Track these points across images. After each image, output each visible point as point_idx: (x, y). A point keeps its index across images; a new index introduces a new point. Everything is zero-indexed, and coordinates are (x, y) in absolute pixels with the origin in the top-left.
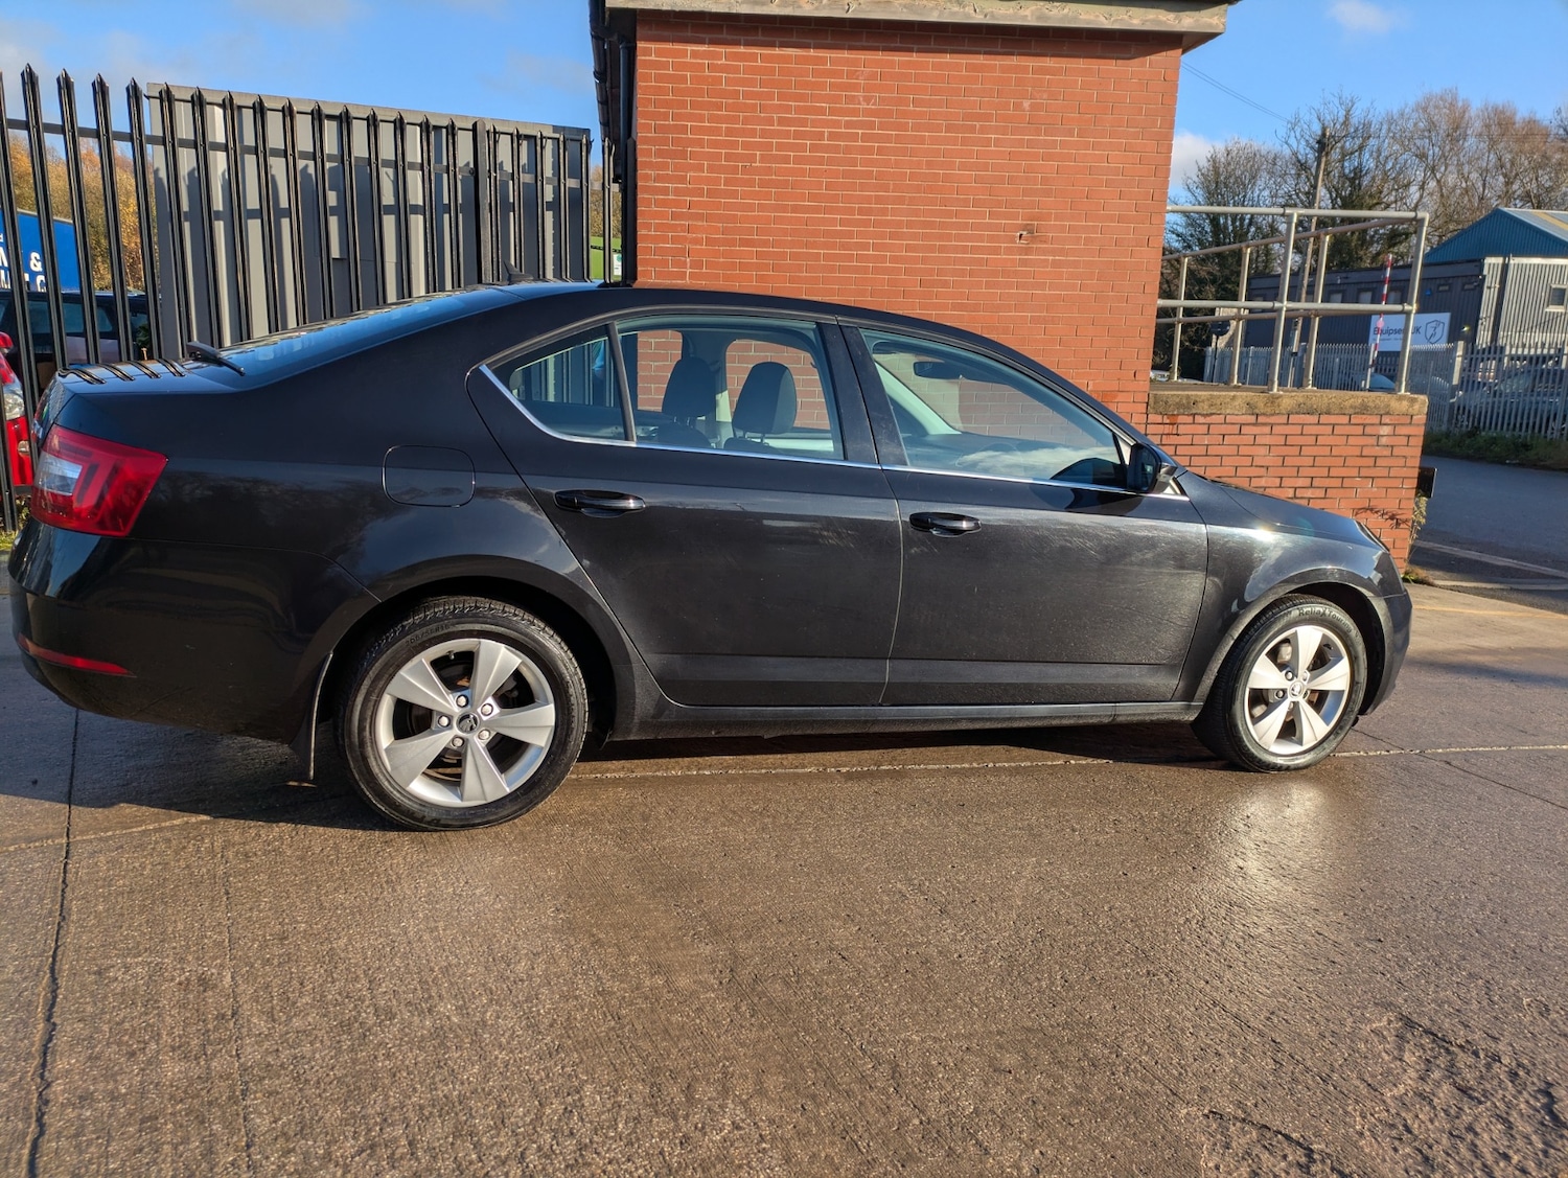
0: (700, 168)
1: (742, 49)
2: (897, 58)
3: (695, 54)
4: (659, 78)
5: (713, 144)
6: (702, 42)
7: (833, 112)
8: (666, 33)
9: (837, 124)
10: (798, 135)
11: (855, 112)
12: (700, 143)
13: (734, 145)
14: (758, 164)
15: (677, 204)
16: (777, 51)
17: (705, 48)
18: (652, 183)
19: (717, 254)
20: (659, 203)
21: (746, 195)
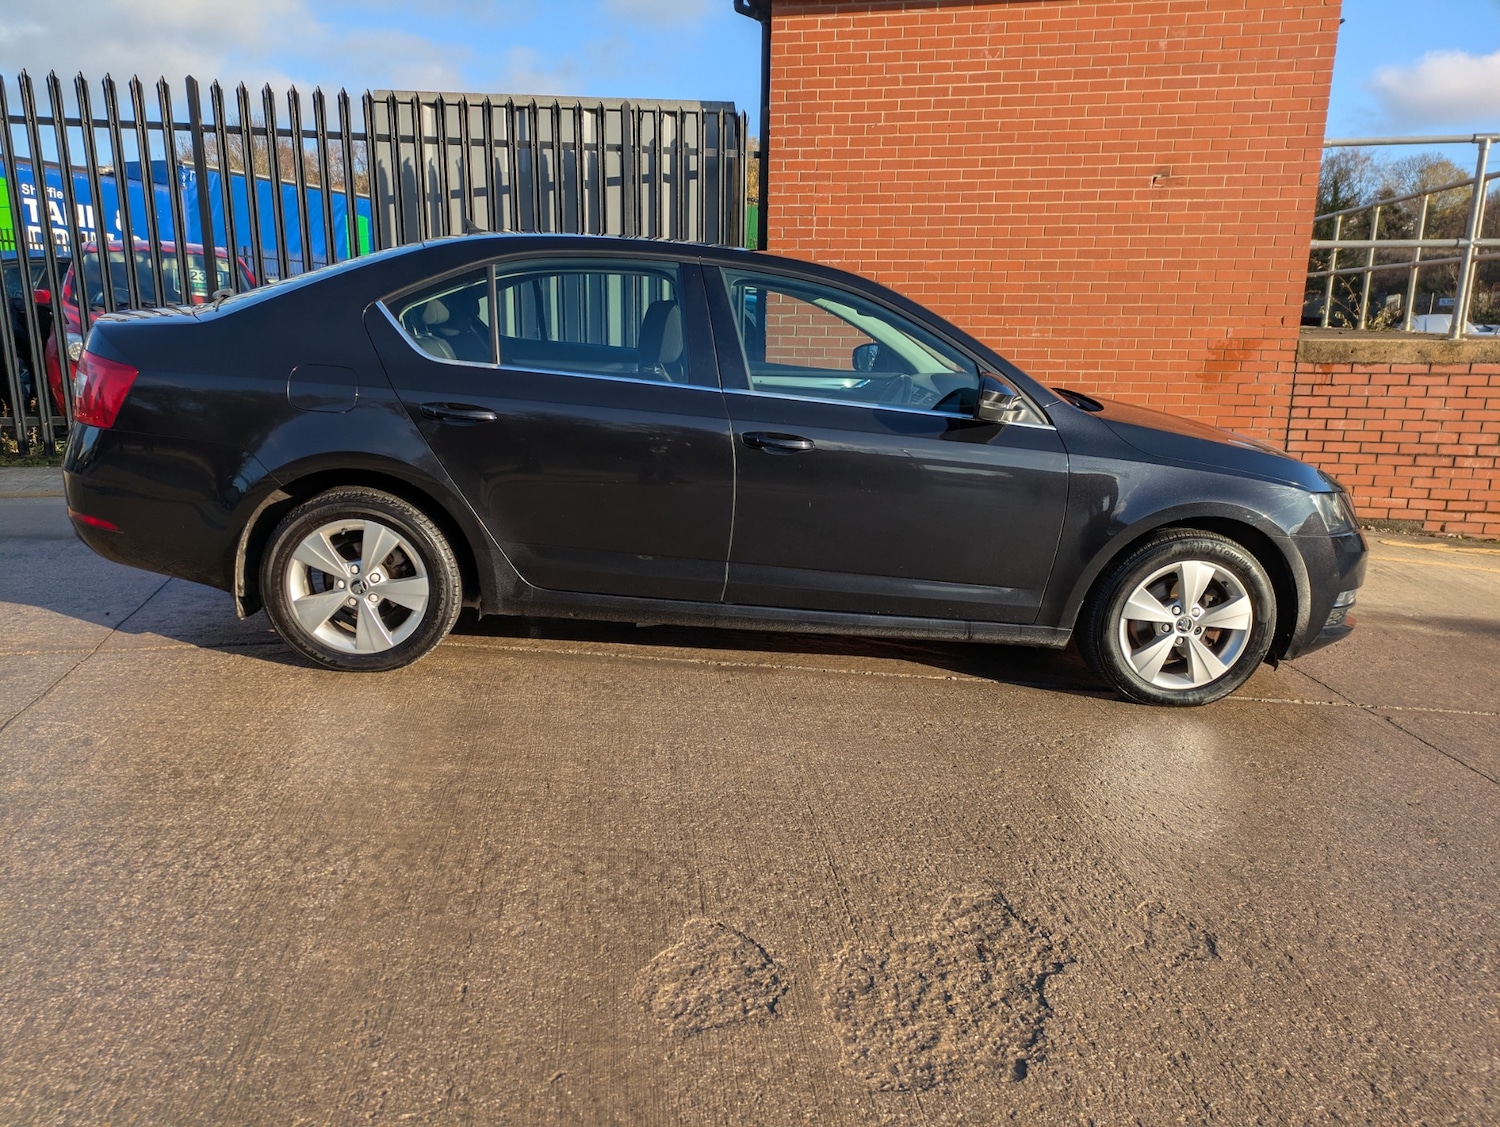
0: (827, 131)
1: (869, 15)
2: (1024, 9)
3: (824, 24)
4: (791, 49)
5: (839, 107)
6: (831, 12)
7: (957, 67)
8: (798, 7)
9: (962, 79)
10: (922, 92)
11: (980, 66)
12: (828, 107)
13: (860, 107)
14: (883, 123)
15: (804, 166)
16: (903, 13)
17: (834, 17)
18: (783, 148)
19: (842, 211)
20: (789, 166)
21: (870, 154)
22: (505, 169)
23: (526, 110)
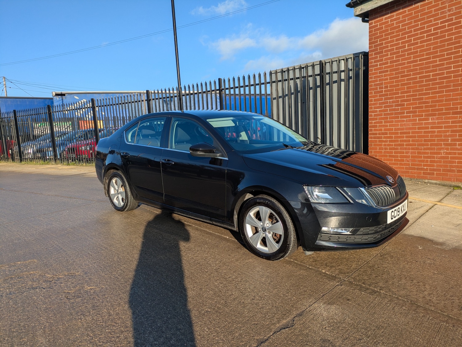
0: (388, 55)
1: (401, 11)
3: (386, 19)
4: (375, 30)
5: (391, 46)
7: (435, 20)
8: (377, 16)
9: (437, 24)
10: (421, 33)
11: (445, 17)
12: (387, 47)
13: (398, 44)
14: (407, 48)
15: (380, 69)
16: (414, 6)
17: (389, 15)
18: (373, 64)
19: (393, 82)
20: (375, 70)
21: (402, 60)
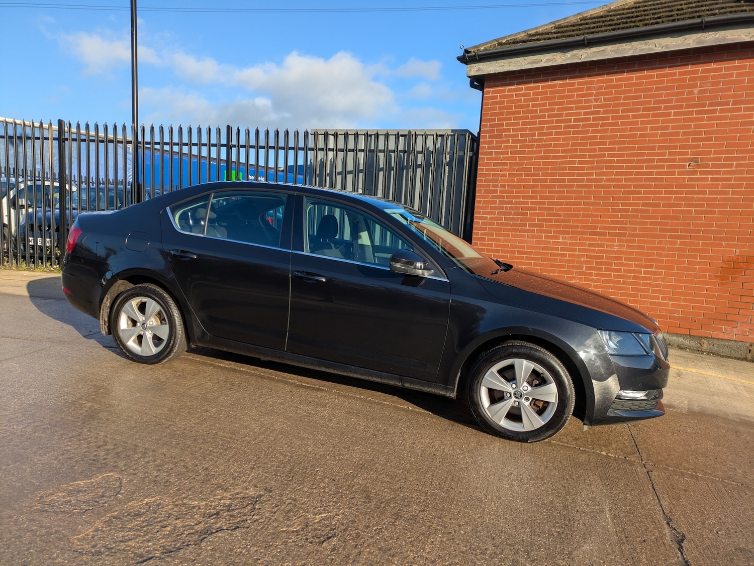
0: (508, 142)
1: (532, 85)
2: (614, 77)
3: (509, 91)
4: (493, 103)
5: (514, 130)
6: (513, 84)
7: (577, 108)
8: (497, 83)
9: (579, 114)
10: (557, 122)
11: (590, 107)
12: (509, 130)
13: (525, 129)
14: (536, 137)
15: (496, 159)
16: (550, 83)
17: (515, 87)
18: (485, 151)
19: (513, 181)
20: (488, 159)
21: (529, 152)
22: (362, 162)
23: (373, 137)
